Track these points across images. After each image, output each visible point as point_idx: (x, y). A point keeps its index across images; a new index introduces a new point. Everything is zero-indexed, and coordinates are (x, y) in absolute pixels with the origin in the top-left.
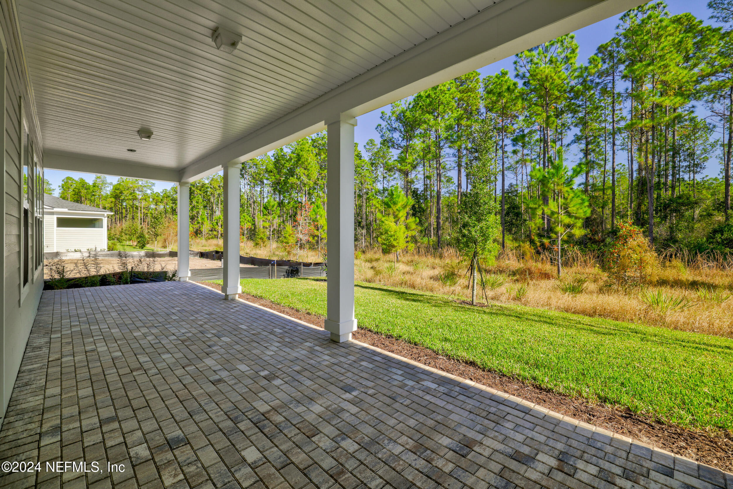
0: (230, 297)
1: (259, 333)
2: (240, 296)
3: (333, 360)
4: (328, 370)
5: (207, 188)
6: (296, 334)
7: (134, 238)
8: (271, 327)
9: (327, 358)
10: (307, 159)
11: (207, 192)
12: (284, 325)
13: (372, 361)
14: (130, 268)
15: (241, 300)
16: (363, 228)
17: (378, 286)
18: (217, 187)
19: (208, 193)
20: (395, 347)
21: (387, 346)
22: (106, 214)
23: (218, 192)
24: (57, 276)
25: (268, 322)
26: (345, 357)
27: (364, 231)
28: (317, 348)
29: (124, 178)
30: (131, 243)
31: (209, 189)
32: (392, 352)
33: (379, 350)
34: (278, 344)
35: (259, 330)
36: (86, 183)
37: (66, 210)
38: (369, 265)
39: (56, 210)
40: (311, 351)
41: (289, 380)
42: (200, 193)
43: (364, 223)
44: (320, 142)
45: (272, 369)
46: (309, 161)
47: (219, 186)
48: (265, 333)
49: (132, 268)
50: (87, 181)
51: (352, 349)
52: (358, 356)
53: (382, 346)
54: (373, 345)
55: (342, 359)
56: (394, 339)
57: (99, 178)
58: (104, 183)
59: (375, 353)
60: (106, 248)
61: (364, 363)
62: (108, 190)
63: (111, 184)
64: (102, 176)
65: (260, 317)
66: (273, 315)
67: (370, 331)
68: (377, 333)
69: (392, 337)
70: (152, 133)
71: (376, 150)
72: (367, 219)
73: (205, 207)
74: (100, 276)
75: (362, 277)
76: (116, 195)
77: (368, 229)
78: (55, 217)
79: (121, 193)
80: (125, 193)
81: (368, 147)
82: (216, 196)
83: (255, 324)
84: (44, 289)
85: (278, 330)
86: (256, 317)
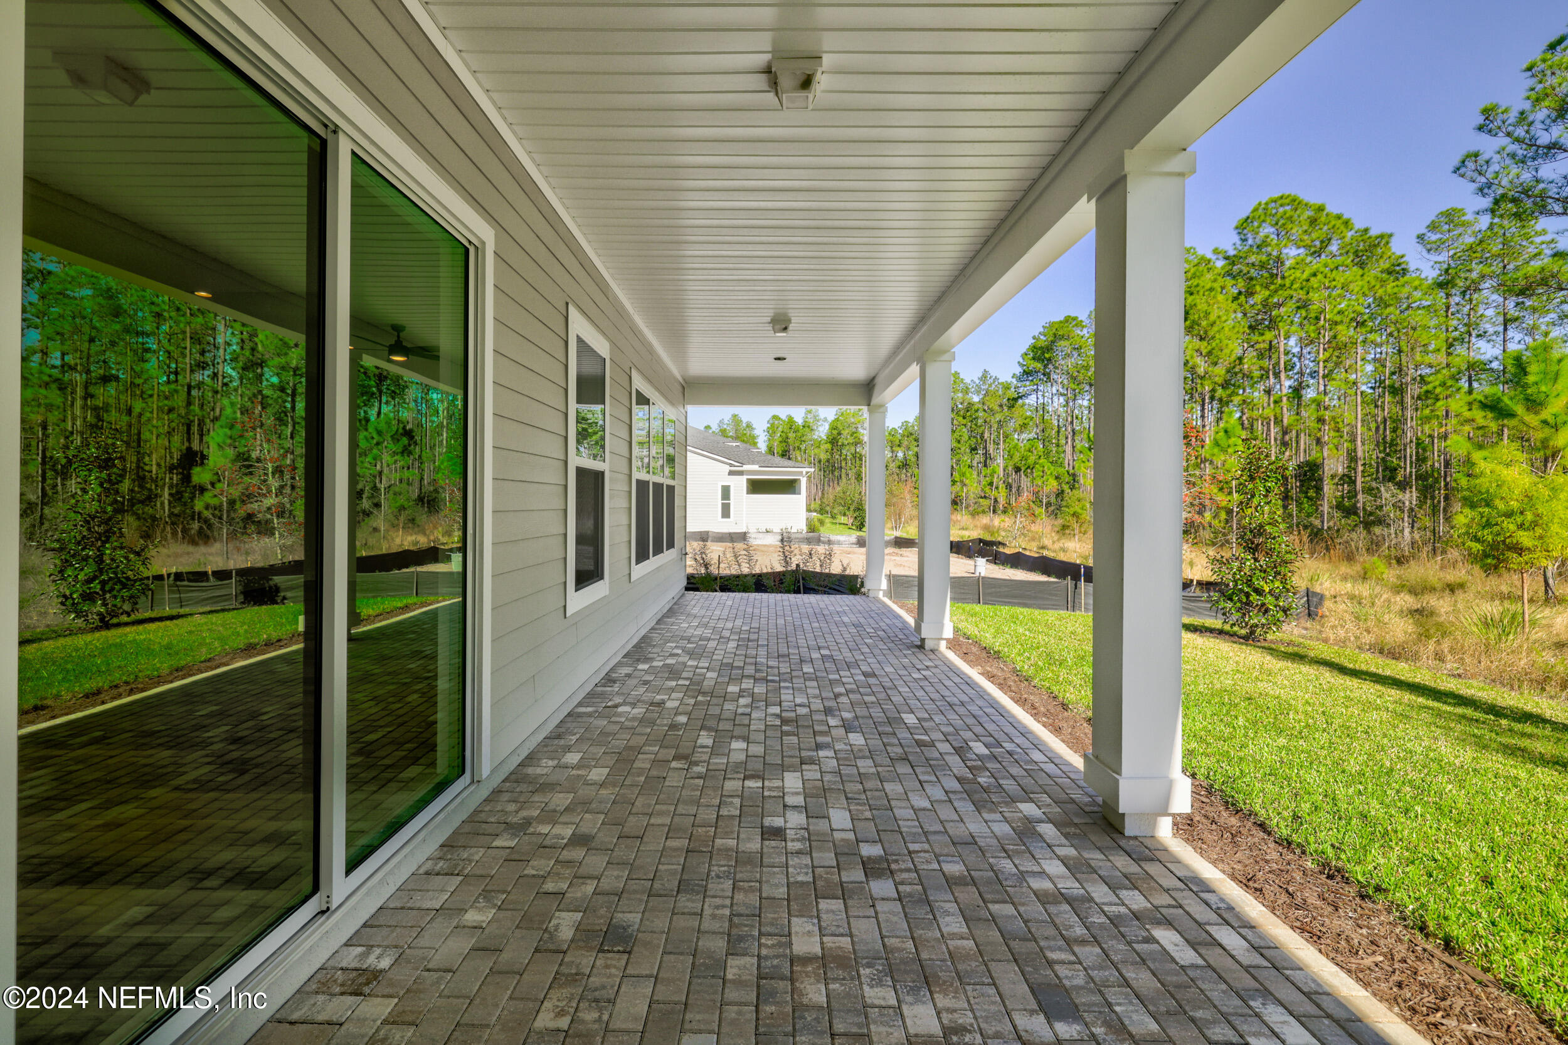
0: (929, 644)
1: (932, 744)
2: (953, 644)
3: (1070, 885)
4: (1035, 909)
5: (977, 411)
6: (1015, 770)
7: (850, 513)
8: (968, 735)
9: (1054, 868)
10: (1207, 314)
11: (977, 418)
12: (1001, 737)
13: (1203, 940)
14: (794, 567)
15: (951, 656)
16: (1403, 486)
17: (1422, 677)
18: (996, 408)
19: (980, 422)
20: (1342, 923)
21: (1303, 906)
22: (804, 470)
23: (998, 417)
24: (703, 571)
25: (970, 721)
26: (1114, 888)
27: (1410, 497)
28: (1048, 830)
29: (844, 408)
30: (843, 519)
31: (981, 414)
32: (1314, 937)
33: (1252, 908)
34: (955, 785)
35: (936, 736)
36: (794, 422)
37: (755, 467)
38: (1406, 600)
39: (746, 467)
40: (1026, 831)
41: (910, 895)
42: (964, 422)
43: (1408, 469)
44: (1253, 258)
45: (898, 847)
46: (1212, 318)
47: (1001, 406)
48: (944, 747)
49: (798, 565)
50: (796, 419)
51: (1153, 869)
52: (1164, 900)
53: (1284, 898)
54: (1247, 882)
55: (1100, 892)
56: (1352, 891)
57: (810, 412)
58: (816, 418)
59: (1228, 915)
60: (804, 528)
61: (1167, 937)
62: (822, 431)
63: (825, 420)
64: (813, 408)
65: (962, 704)
66: (994, 705)
67: (1262, 826)
68: (1288, 844)
69: (1347, 881)
70: (789, 321)
71: (1469, 240)
72: (1421, 460)
73: (974, 449)
74: (754, 575)
75: (1367, 639)
76: (834, 439)
77: (1426, 492)
78: (744, 478)
79: (839, 434)
80: (845, 432)
81: (1434, 237)
82: (995, 426)
83: (938, 719)
84: (687, 589)
85: (979, 748)
86: (955, 700)
